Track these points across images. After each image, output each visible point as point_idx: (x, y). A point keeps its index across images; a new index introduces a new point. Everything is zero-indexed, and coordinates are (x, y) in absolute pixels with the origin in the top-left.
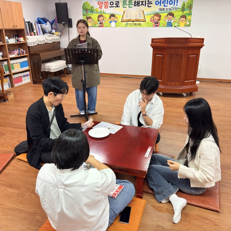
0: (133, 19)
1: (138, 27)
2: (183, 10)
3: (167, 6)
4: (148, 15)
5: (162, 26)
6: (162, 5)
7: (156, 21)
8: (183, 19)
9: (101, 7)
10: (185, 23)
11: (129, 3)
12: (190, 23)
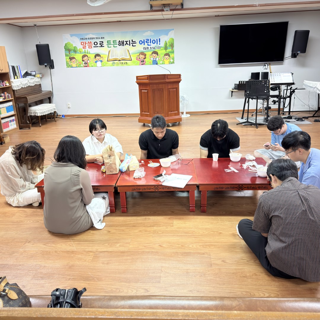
0: (119, 58)
1: (125, 65)
2: (166, 48)
3: (151, 45)
4: (133, 53)
5: (148, 64)
6: (146, 44)
7: (142, 59)
8: (166, 57)
9: (84, 47)
10: (169, 60)
11: (113, 43)
12: (174, 61)
